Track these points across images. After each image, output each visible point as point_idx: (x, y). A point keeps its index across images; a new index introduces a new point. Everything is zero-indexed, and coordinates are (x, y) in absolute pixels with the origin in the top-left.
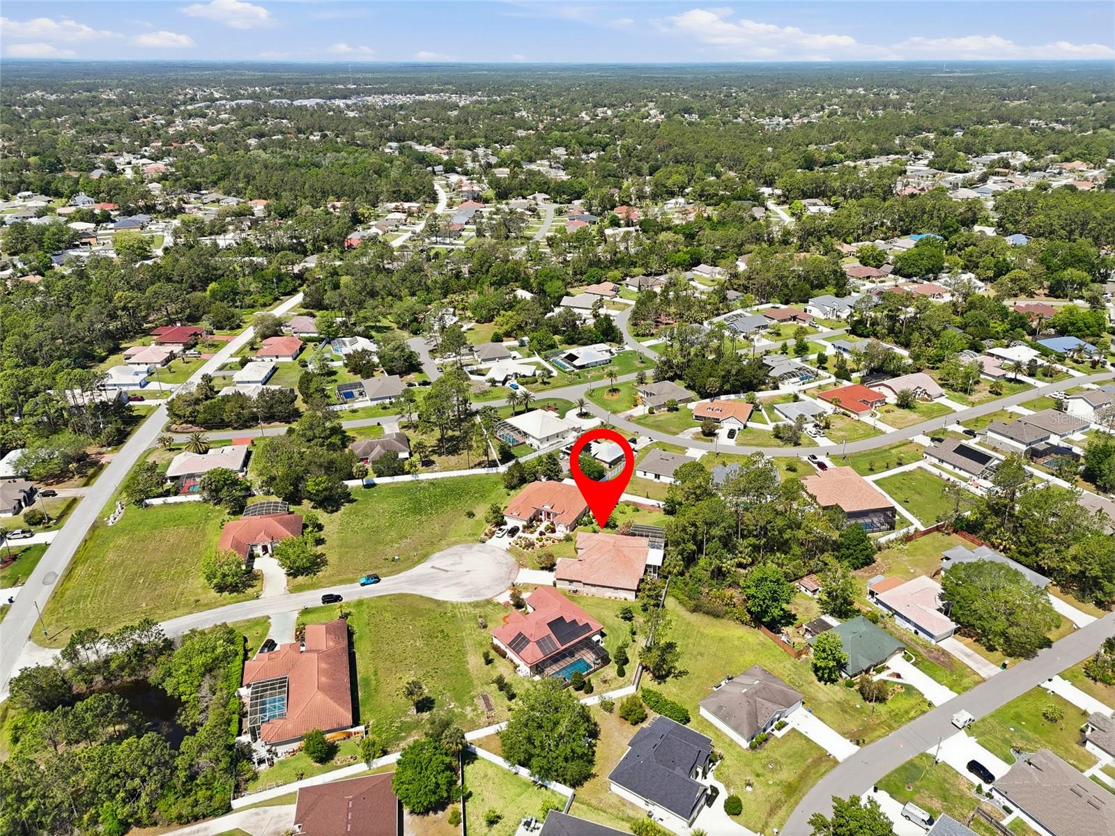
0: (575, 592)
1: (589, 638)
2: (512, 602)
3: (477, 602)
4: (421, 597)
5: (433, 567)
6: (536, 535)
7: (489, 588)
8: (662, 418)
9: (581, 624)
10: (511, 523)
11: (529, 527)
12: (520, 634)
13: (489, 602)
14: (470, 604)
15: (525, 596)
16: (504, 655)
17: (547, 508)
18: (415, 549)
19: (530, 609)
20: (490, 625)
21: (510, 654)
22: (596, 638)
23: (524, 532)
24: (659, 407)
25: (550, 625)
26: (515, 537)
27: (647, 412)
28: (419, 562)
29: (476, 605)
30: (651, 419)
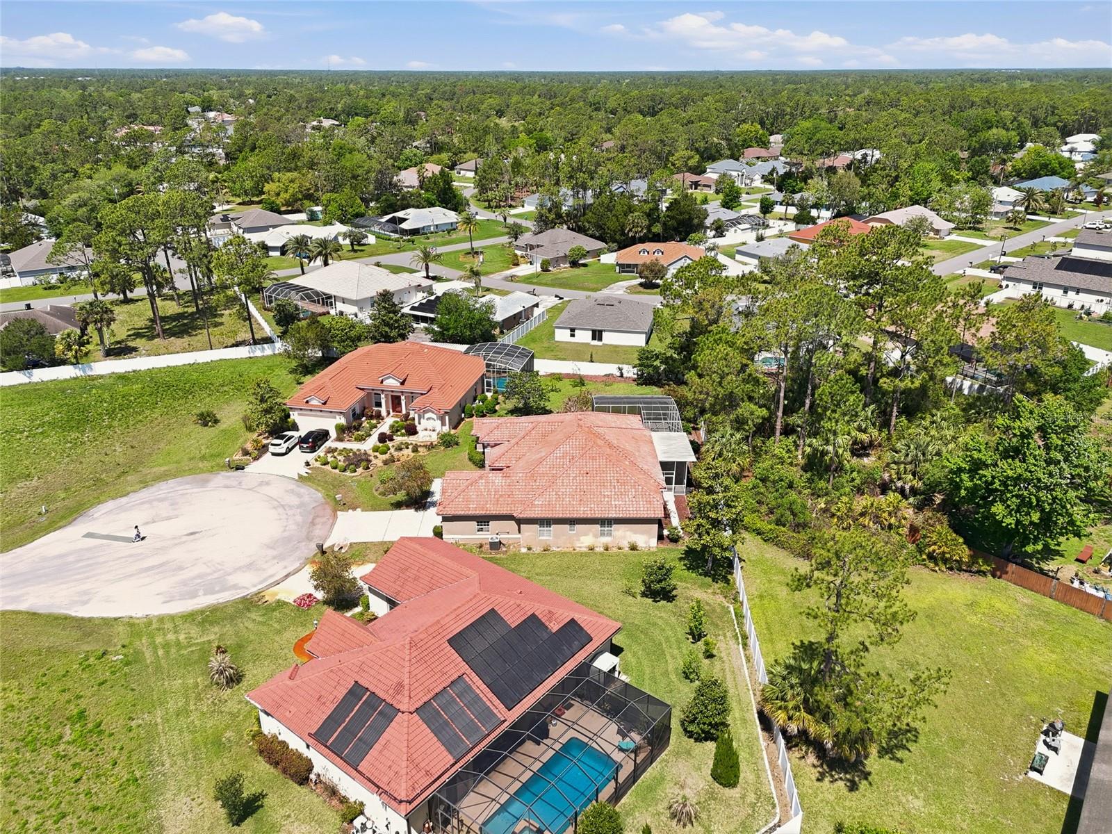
0: (496, 546)
1: (585, 667)
2: (320, 595)
3: (215, 609)
4: (34, 615)
5: (89, 535)
6: (373, 441)
7: (250, 566)
8: (565, 275)
9: (554, 627)
10: (306, 424)
11: (350, 429)
12: (357, 691)
13: (250, 603)
14: (190, 617)
15: (358, 571)
16: (301, 773)
17: (392, 383)
18: (48, 500)
19: (379, 607)
20: (252, 673)
21: (324, 766)
22: (605, 662)
23: (340, 439)
24: (557, 261)
25: (457, 642)
26: (321, 452)
27: (539, 269)
28: (51, 527)
29: (207, 617)
30: (547, 277)
